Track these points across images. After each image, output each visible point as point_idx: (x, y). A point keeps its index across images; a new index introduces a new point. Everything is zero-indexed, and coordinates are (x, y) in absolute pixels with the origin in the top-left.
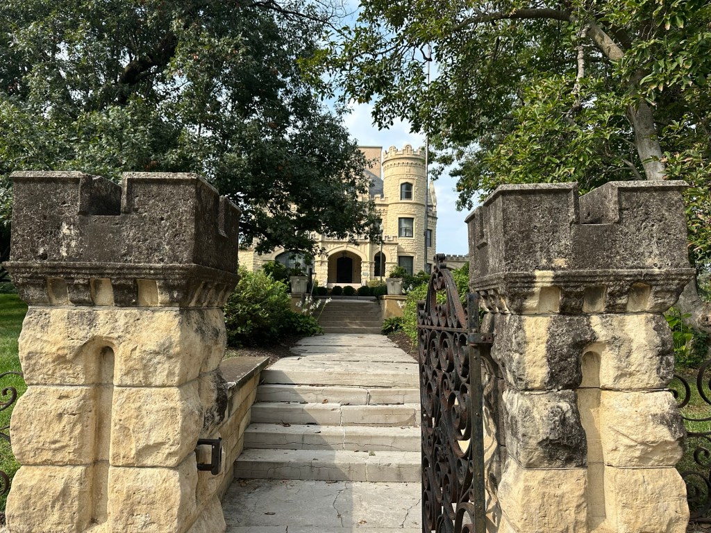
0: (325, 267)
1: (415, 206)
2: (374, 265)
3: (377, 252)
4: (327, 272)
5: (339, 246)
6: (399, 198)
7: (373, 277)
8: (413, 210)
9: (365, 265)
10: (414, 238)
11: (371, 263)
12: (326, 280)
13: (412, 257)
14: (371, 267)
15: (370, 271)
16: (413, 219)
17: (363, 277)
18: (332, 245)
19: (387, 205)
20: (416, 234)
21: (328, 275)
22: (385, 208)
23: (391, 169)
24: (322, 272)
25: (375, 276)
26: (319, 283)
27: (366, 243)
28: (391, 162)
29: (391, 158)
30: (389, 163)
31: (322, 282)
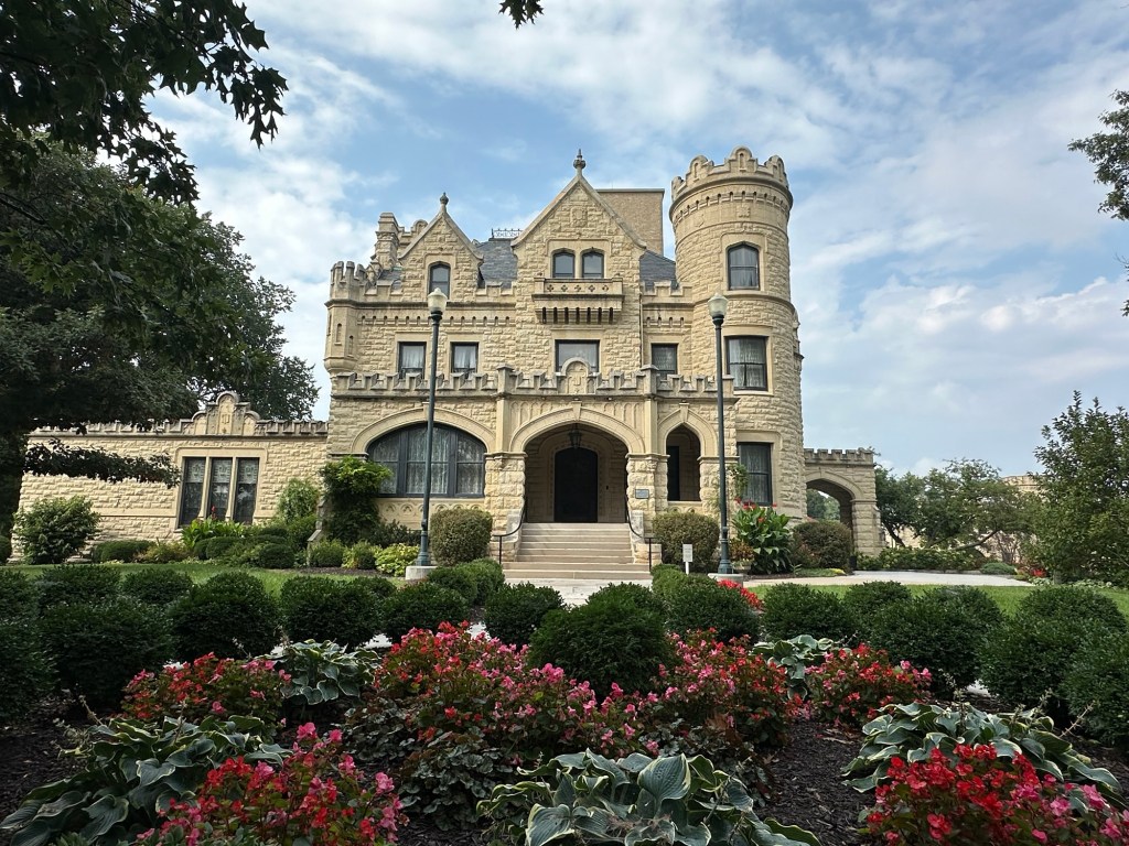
0: (517, 473)
1: (770, 305)
2: (664, 467)
3: (673, 424)
4: (520, 489)
5: (556, 408)
6: (725, 285)
7: (665, 503)
8: (763, 315)
9: (639, 465)
10: (770, 392)
11: (657, 459)
12: (516, 511)
13: (768, 446)
14: (656, 473)
15: (656, 484)
16: (764, 339)
17: (632, 502)
18: (537, 408)
19: (690, 307)
20: (776, 379)
21: (525, 497)
22: (685, 314)
23: (698, 214)
24: (507, 488)
25: (669, 499)
26: (497, 524)
27: (642, 399)
28: (698, 197)
29: (695, 185)
30: (691, 201)
31: (504, 522)
